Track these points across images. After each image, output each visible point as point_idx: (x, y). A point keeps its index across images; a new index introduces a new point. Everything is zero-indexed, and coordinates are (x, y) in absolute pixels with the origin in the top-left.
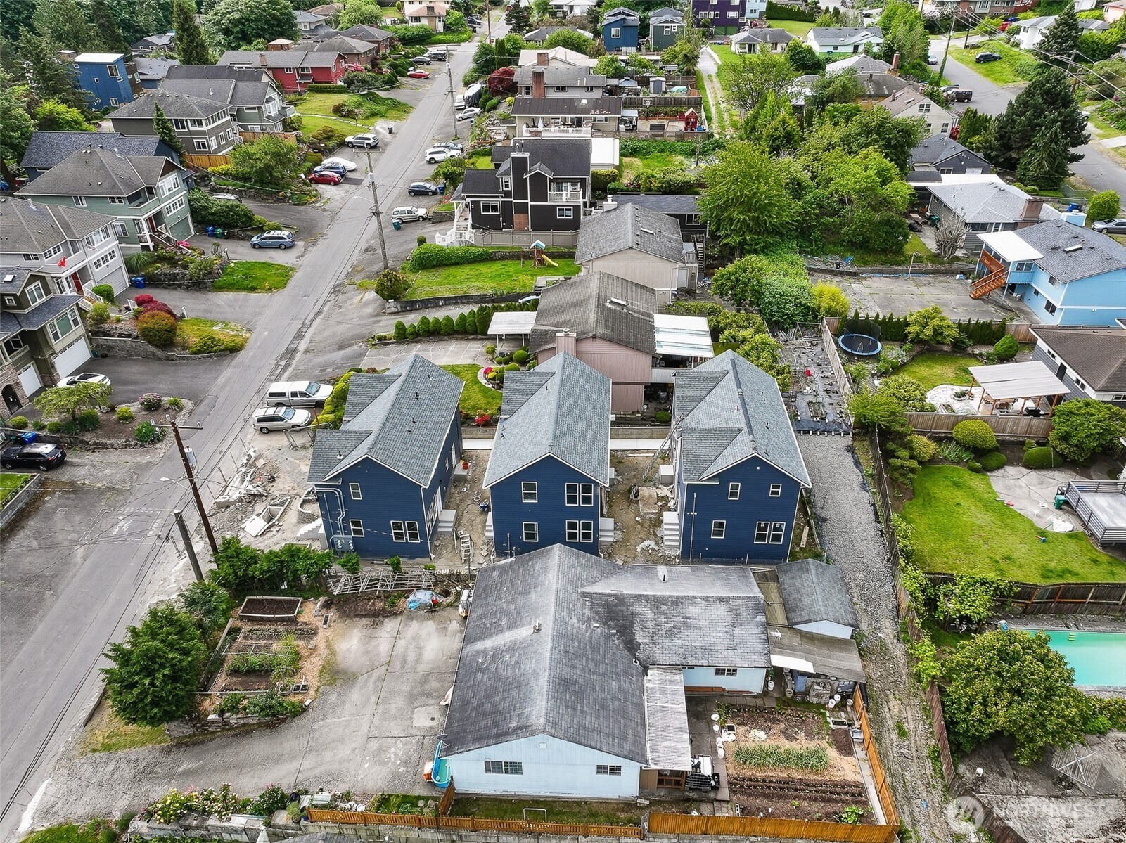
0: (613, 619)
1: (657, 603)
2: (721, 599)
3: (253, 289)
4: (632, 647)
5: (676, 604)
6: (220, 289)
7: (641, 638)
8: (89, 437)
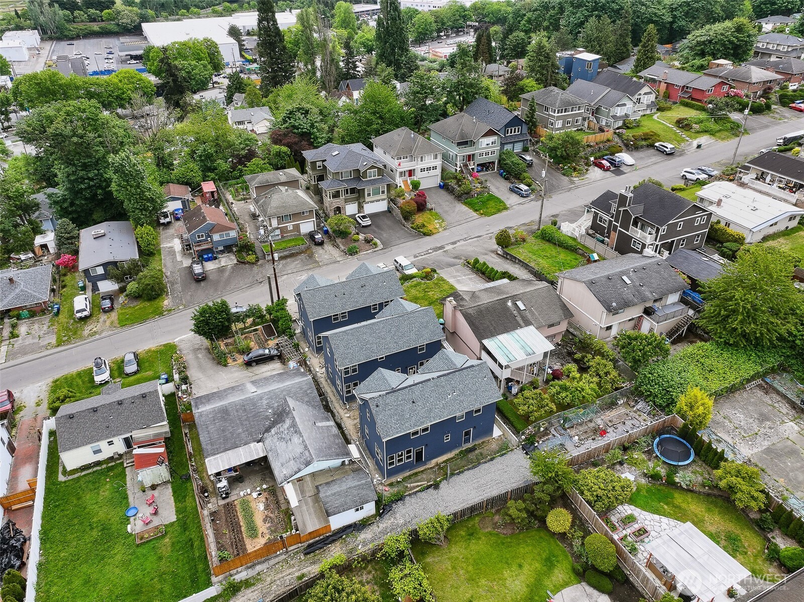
0: (278, 416)
1: (294, 425)
2: (306, 447)
3: (476, 210)
4: (268, 430)
5: (296, 432)
6: (466, 204)
7: (273, 431)
8: (339, 241)
